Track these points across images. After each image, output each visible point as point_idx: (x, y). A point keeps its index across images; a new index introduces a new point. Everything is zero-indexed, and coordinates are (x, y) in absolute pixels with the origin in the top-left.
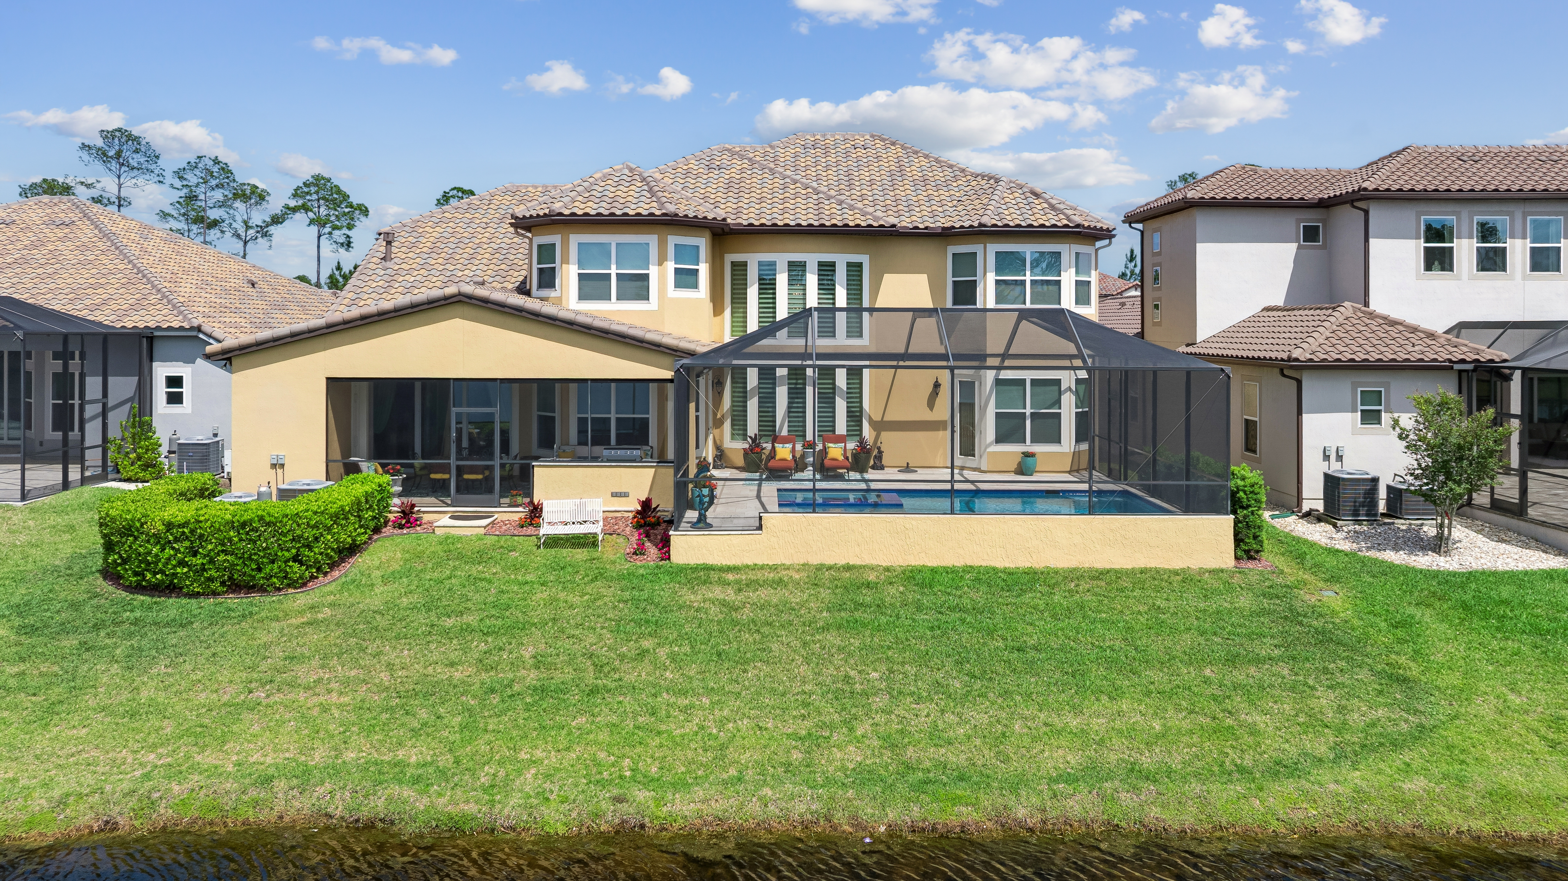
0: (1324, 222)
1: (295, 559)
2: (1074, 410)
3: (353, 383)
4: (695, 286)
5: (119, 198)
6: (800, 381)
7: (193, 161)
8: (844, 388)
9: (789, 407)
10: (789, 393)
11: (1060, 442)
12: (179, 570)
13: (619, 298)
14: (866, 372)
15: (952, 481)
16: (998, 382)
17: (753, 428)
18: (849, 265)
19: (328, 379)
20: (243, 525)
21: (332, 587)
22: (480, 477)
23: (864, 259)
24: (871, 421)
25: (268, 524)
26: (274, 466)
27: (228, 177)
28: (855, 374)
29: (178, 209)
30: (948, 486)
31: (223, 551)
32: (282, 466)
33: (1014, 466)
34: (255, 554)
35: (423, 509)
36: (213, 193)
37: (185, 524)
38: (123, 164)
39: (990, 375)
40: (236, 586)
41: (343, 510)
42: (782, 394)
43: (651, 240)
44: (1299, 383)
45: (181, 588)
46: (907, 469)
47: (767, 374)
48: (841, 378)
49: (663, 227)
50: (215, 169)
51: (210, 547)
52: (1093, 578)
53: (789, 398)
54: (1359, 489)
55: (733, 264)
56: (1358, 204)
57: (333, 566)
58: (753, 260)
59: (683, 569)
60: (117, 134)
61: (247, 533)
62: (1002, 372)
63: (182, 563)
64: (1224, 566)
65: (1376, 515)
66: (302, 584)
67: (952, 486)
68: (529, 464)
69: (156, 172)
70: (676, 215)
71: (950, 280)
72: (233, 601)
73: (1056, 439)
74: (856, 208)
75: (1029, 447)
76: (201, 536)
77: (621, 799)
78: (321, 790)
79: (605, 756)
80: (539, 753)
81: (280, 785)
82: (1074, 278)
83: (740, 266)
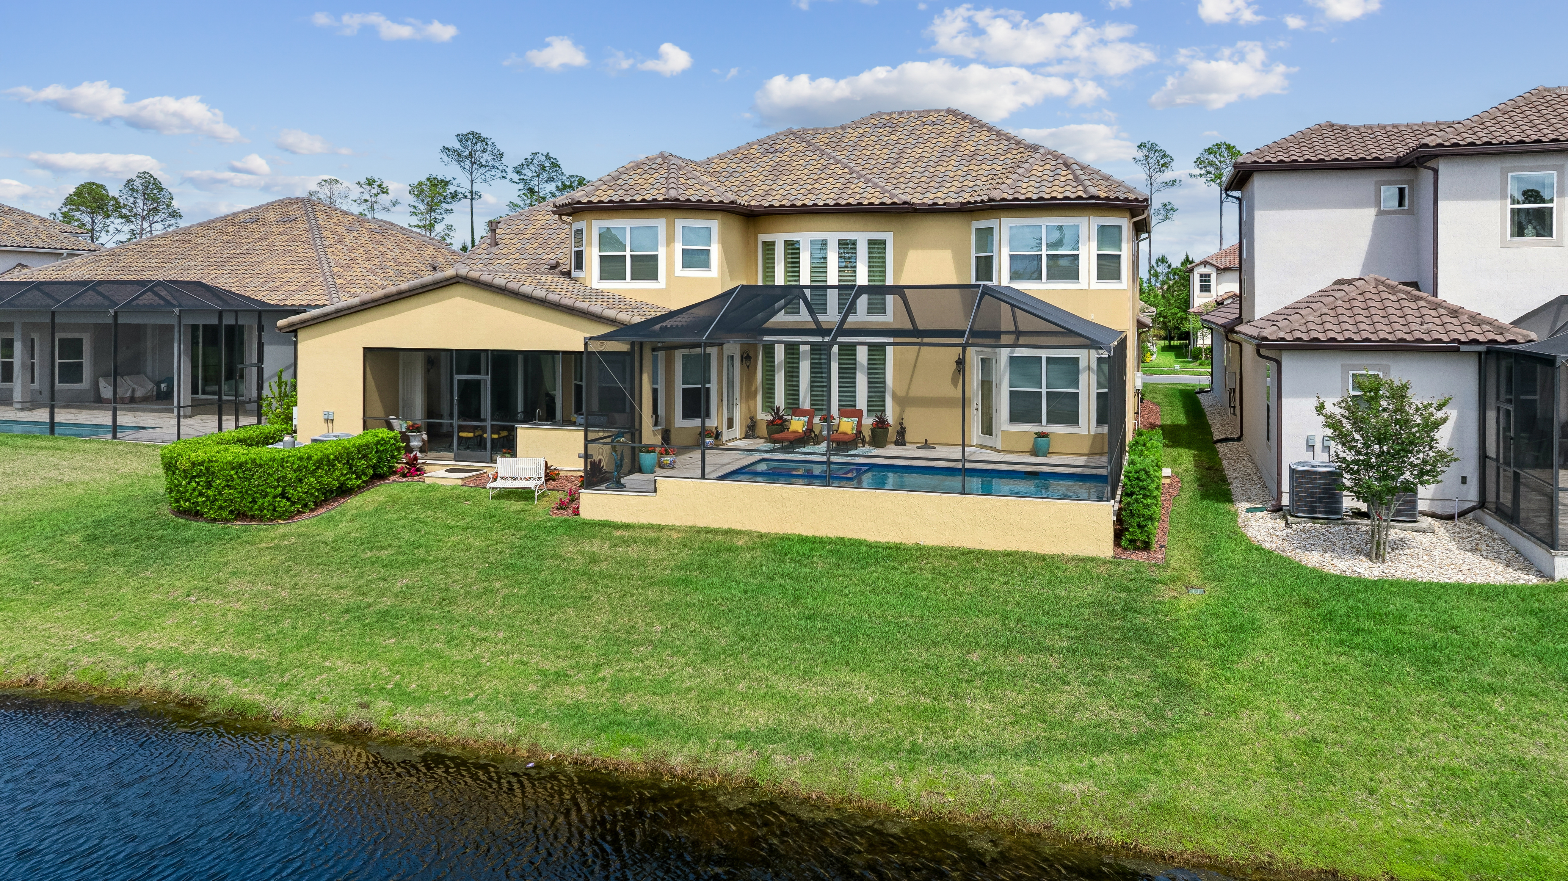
0: (1411, 183)
1: (283, 495)
2: (1095, 391)
3: (401, 353)
4: (707, 265)
5: (471, 192)
6: (823, 357)
7: (529, 158)
8: (865, 363)
9: (811, 382)
10: (811, 368)
11: (1078, 424)
12: (200, 499)
13: (633, 278)
14: (889, 350)
15: (964, 460)
16: (1013, 360)
17: (780, 400)
18: (871, 242)
19: (365, 349)
20: (241, 465)
21: (314, 521)
22: (471, 435)
23: (888, 237)
24: (895, 396)
25: (261, 466)
26: (327, 420)
27: (556, 171)
28: (877, 351)
29: (523, 200)
30: (960, 466)
31: (228, 486)
32: (332, 420)
33: (1028, 446)
34: (251, 490)
35: (428, 462)
36: (545, 185)
37: (202, 464)
38: (475, 163)
39: (1004, 354)
40: (241, 515)
41: (328, 458)
42: (805, 368)
43: (659, 223)
44: (1279, 364)
45: (203, 514)
46: (926, 446)
47: (792, 350)
48: (862, 355)
49: (670, 211)
50: (547, 165)
51: (218, 482)
52: (949, 557)
53: (811, 372)
54: (1316, 484)
55: (766, 244)
56: (1428, 164)
57: (318, 505)
58: (780, 239)
59: (585, 523)
60: (471, 136)
61: (244, 472)
62: (1017, 350)
63: (201, 494)
64: (1101, 555)
65: (1337, 513)
66: (289, 516)
67: (964, 465)
68: (513, 426)
69: (500, 168)
70: (678, 200)
71: (973, 255)
72: (236, 527)
73: (1074, 419)
74: (878, 187)
75: (1044, 427)
76: (213, 473)
77: (364, 706)
78: (175, 673)
79: (384, 671)
80: (339, 663)
81: (150, 666)
82: (1095, 252)
83: (769, 246)
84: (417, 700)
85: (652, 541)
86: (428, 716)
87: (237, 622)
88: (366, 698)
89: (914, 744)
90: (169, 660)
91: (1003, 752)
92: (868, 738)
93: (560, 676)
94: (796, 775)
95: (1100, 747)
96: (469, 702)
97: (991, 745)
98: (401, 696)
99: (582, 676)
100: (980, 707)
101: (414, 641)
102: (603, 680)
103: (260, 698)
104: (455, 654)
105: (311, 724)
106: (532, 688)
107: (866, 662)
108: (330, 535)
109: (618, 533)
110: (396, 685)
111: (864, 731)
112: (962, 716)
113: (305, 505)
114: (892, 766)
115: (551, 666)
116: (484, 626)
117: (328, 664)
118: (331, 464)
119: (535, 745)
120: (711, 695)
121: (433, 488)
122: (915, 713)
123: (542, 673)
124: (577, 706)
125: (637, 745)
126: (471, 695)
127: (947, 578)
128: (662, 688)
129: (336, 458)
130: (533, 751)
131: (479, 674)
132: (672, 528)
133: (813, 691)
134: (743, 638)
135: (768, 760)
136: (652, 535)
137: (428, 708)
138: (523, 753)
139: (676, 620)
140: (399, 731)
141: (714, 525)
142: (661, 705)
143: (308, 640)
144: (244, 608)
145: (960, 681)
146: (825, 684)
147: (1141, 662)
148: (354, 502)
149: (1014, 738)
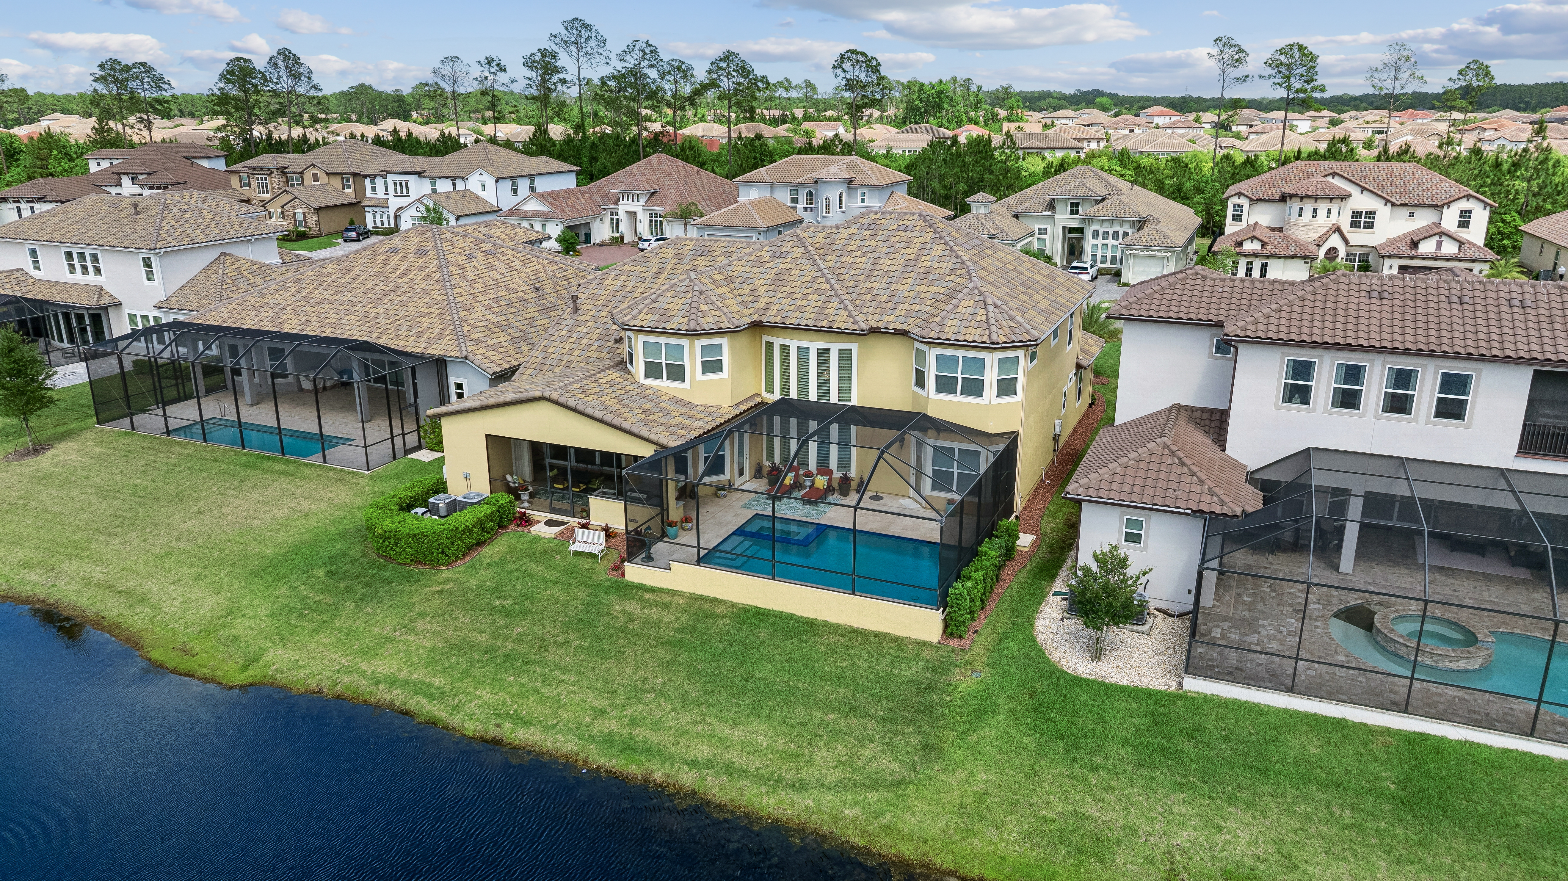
1: (443, 552)
4: (720, 370)
8: (836, 436)
13: (668, 378)
14: (853, 427)
16: (935, 448)
18: (841, 350)
19: (487, 436)
21: (463, 568)
23: (854, 346)
26: (466, 478)
28: (844, 428)
32: (470, 479)
35: (534, 513)
38: (581, 50)
39: (930, 443)
43: (684, 343)
44: (1080, 507)
49: (691, 336)
55: (767, 343)
58: (777, 342)
59: (628, 585)
62: (938, 441)
64: (932, 640)
66: (448, 564)
68: (587, 496)
70: (696, 330)
71: (914, 367)
74: (847, 310)
77: (498, 726)
78: (395, 692)
79: (509, 701)
80: (484, 693)
81: (382, 686)
82: (995, 378)
83: (769, 345)
84: (527, 724)
85: (667, 606)
86: (532, 735)
87: (425, 656)
88: (499, 721)
89: (779, 776)
90: (392, 682)
91: (823, 786)
92: (757, 770)
93: (603, 712)
94: (716, 790)
95: (873, 786)
96: (554, 726)
97: (819, 780)
98: (519, 720)
99: (615, 713)
100: (822, 755)
101: (524, 680)
102: (625, 717)
103: (443, 714)
104: (547, 691)
105: (471, 734)
106: (588, 719)
107: (769, 717)
108: (473, 582)
109: (647, 596)
110: (515, 711)
111: (756, 765)
112: (810, 761)
113: (457, 557)
114: (764, 789)
115: (600, 704)
116: (563, 670)
117: (478, 693)
118: (470, 531)
119: (587, 758)
120: (683, 733)
121: (537, 539)
122: (787, 755)
123: (593, 709)
124: (610, 734)
125: (640, 764)
126: (555, 722)
127: (834, 653)
128: (656, 725)
129: (474, 526)
130: (586, 763)
131: (559, 707)
132: (680, 594)
133: (737, 735)
134: (705, 693)
135: (703, 779)
136: (667, 599)
137: (532, 729)
138: (580, 763)
139: (671, 675)
140: (517, 743)
141: (706, 594)
142: (654, 737)
143: (466, 673)
144: (428, 644)
145: (816, 735)
146: (743, 731)
147: (919, 729)
148: (487, 551)
149: (831, 778)
